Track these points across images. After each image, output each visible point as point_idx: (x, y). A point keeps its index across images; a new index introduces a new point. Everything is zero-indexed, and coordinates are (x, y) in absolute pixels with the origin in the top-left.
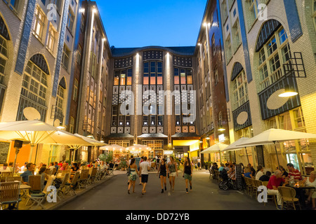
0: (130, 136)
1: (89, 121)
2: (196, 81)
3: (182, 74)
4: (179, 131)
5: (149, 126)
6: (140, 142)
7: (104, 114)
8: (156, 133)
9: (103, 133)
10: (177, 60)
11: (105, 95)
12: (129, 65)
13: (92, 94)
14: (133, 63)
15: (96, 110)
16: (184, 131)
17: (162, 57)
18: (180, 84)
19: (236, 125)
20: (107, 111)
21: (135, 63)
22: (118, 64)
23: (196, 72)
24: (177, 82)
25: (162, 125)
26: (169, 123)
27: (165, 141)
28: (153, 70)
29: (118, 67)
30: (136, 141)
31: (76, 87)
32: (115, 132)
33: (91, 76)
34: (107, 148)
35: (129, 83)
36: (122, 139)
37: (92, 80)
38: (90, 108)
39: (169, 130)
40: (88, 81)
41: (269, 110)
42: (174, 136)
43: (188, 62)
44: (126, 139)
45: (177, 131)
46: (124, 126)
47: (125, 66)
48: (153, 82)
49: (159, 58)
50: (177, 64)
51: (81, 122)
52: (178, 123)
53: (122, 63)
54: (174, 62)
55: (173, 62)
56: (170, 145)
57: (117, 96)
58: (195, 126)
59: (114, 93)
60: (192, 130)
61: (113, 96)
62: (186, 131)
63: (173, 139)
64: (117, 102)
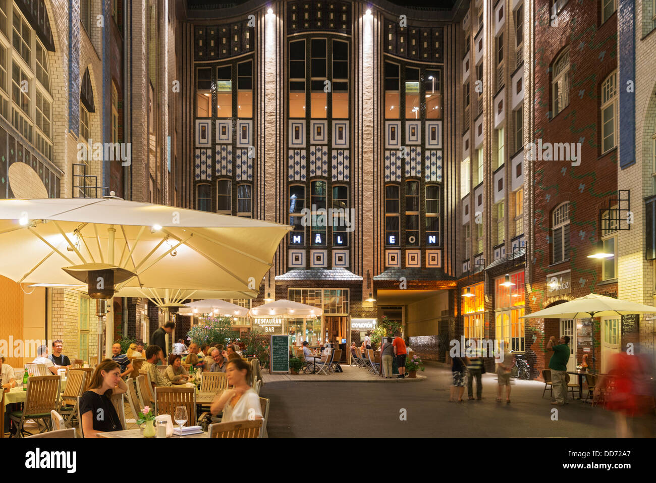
2: (454, 110)
3: (408, 84)
4: (396, 264)
5: (308, 247)
6: (281, 292)
8: (329, 267)
10: (397, 34)
12: (242, 49)
14: (255, 39)
16: (410, 264)
17: (349, 23)
18: (403, 120)
21: (263, 41)
22: (207, 43)
25: (346, 245)
26: (368, 240)
27: (355, 292)
28: (319, 70)
29: (206, 57)
30: (272, 291)
35: (245, 111)
39: (368, 261)
42: (383, 277)
43: (431, 45)
45: (389, 263)
47: (230, 53)
48: (319, 109)
49: (338, 28)
50: (397, 53)
52: (392, 239)
53: (218, 42)
54: (386, 42)
55: (383, 44)
56: (369, 302)
57: (209, 152)
58: (442, 249)
59: (200, 141)
60: (434, 259)
61: (198, 152)
62: (416, 264)
63: (379, 285)
64: (209, 171)
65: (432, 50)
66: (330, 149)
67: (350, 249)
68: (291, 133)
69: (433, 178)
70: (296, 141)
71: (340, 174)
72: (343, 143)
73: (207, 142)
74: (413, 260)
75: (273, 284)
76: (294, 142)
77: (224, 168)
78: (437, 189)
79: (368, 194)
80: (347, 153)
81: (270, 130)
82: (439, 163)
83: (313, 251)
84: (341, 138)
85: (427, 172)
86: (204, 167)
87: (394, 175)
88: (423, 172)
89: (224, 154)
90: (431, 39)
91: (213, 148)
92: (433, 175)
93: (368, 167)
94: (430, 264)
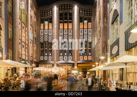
0: (52, 62)
1: (23, 52)
2: (94, 26)
3: (85, 21)
4: (82, 59)
5: (63, 56)
6: (58, 65)
7: (35, 48)
8: (68, 60)
9: (35, 60)
10: (82, 11)
11: (35, 36)
12: (50, 15)
13: (24, 35)
14: (52, 13)
15: (28, 45)
16: (85, 59)
17: (72, 9)
18: (83, 29)
19: (111, 55)
20: (37, 46)
21: (54, 13)
22: (42, 14)
23: (94, 20)
24: (81, 27)
27: (73, 65)
28: (66, 18)
29: (42, 17)
30: (55, 65)
31: (10, 29)
32: (43, 59)
33: (22, 22)
34: (37, 69)
35: (50, 27)
36: (47, 64)
37: (23, 25)
38: (23, 44)
39: (76, 58)
40: (20, 26)
41: (129, 44)
42: (79, 62)
43: (89, 13)
44: (50, 63)
45: (80, 59)
46: (48, 56)
47: (47, 16)
48: (66, 27)
49: (70, 10)
50: (82, 14)
51: (17, 53)
53: (45, 14)
54: (80, 12)
56: (76, 67)
57: (43, 36)
58: (92, 56)
59: (41, 34)
60: (90, 58)
61: (41, 36)
62: (86, 59)
63: (78, 64)
64: (43, 40)
65: (90, 14)
66: (68, 35)
67: (72, 56)
68: (60, 32)
69: (90, 41)
70: (61, 34)
72: (71, 34)
73: (42, 34)
76: (60, 34)
77: (46, 40)
78: (90, 43)
80: (71, 36)
81: (55, 31)
82: (91, 38)
85: (89, 40)
88: (88, 40)
89: (46, 37)
90: (90, 11)
91: (44, 36)
94: (89, 59)
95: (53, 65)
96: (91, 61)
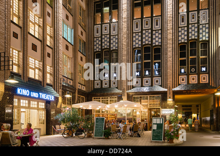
0: (117, 91)
4: (185, 82)
5: (142, 77)
6: (130, 98)
8: (152, 85)
11: (82, 38)
16: (192, 82)
18: (188, 12)
26: (170, 71)
27: (164, 96)
30: (125, 98)
32: (99, 87)
36: (108, 95)
39: (170, 81)
42: (177, 89)
44: (113, 94)
45: (181, 82)
52: (183, 71)
56: (170, 101)
57: (100, 39)
58: (209, 73)
59: (96, 35)
60: (204, 79)
61: (95, 39)
62: (195, 82)
64: (100, 47)
66: (152, 31)
67: (161, 76)
68: (134, 26)
69: (204, 39)
70: (136, 29)
71: (157, 42)
72: (158, 27)
73: (99, 35)
74: (193, 80)
75: (126, 94)
76: (136, 30)
77: (106, 45)
78: (206, 44)
79: (170, 49)
80: (160, 32)
81: (124, 25)
82: (207, 30)
83: (144, 79)
84: (157, 25)
85: (201, 36)
86: (97, 46)
87: (183, 39)
88: (198, 36)
89: (106, 39)
91: (101, 37)
92: (204, 37)
93: (170, 36)
94: (202, 81)
95: (120, 98)
96: (206, 86)
